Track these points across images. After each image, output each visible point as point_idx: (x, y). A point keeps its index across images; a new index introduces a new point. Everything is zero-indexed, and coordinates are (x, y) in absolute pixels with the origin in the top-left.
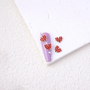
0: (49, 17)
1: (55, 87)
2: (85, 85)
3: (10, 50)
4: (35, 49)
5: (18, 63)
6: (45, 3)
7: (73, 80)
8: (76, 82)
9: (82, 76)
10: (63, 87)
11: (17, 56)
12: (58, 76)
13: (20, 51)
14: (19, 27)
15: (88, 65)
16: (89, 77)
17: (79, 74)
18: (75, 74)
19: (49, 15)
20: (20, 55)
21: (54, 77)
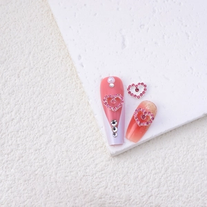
0: (124, 45)
1: (103, 199)
2: (173, 199)
3: (9, 106)
4: (65, 108)
5: (25, 138)
6: (118, 9)
7: (148, 186)
8: (154, 191)
9: (167, 177)
10: (123, 200)
11: (22, 121)
12: (112, 174)
13: (31, 109)
14: (32, 53)
15: (185, 153)
16: (183, 181)
17: (163, 172)
18: (153, 172)
19: (124, 40)
20: (30, 119)
21: (103, 175)
